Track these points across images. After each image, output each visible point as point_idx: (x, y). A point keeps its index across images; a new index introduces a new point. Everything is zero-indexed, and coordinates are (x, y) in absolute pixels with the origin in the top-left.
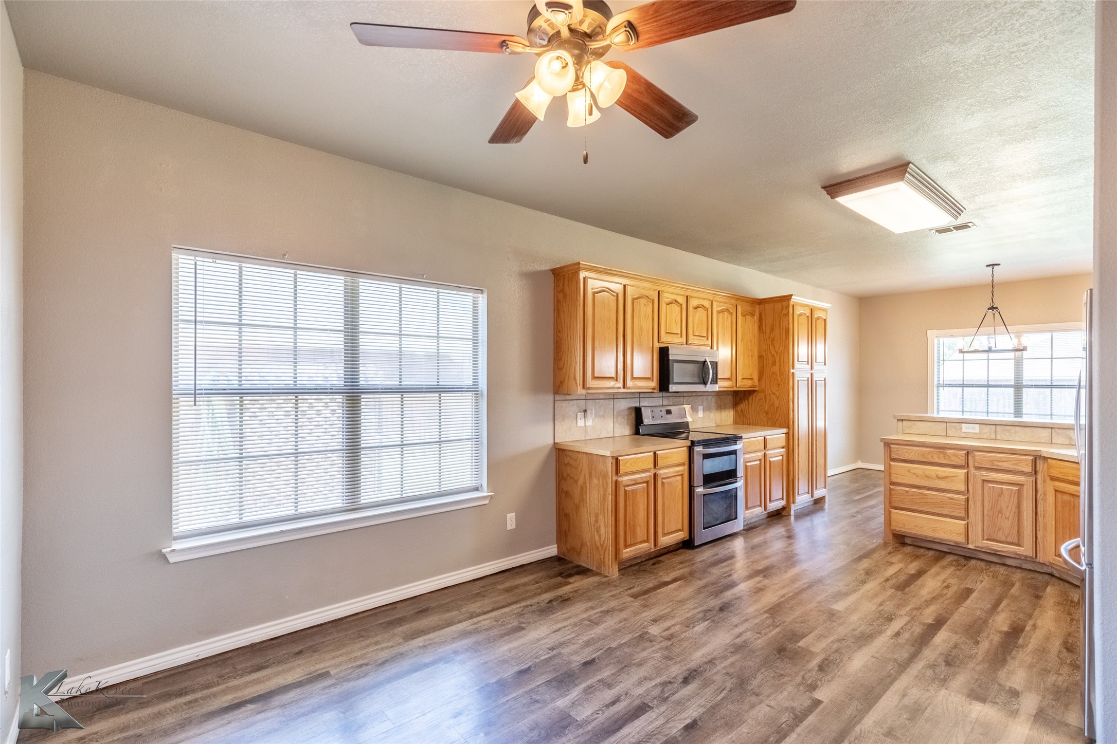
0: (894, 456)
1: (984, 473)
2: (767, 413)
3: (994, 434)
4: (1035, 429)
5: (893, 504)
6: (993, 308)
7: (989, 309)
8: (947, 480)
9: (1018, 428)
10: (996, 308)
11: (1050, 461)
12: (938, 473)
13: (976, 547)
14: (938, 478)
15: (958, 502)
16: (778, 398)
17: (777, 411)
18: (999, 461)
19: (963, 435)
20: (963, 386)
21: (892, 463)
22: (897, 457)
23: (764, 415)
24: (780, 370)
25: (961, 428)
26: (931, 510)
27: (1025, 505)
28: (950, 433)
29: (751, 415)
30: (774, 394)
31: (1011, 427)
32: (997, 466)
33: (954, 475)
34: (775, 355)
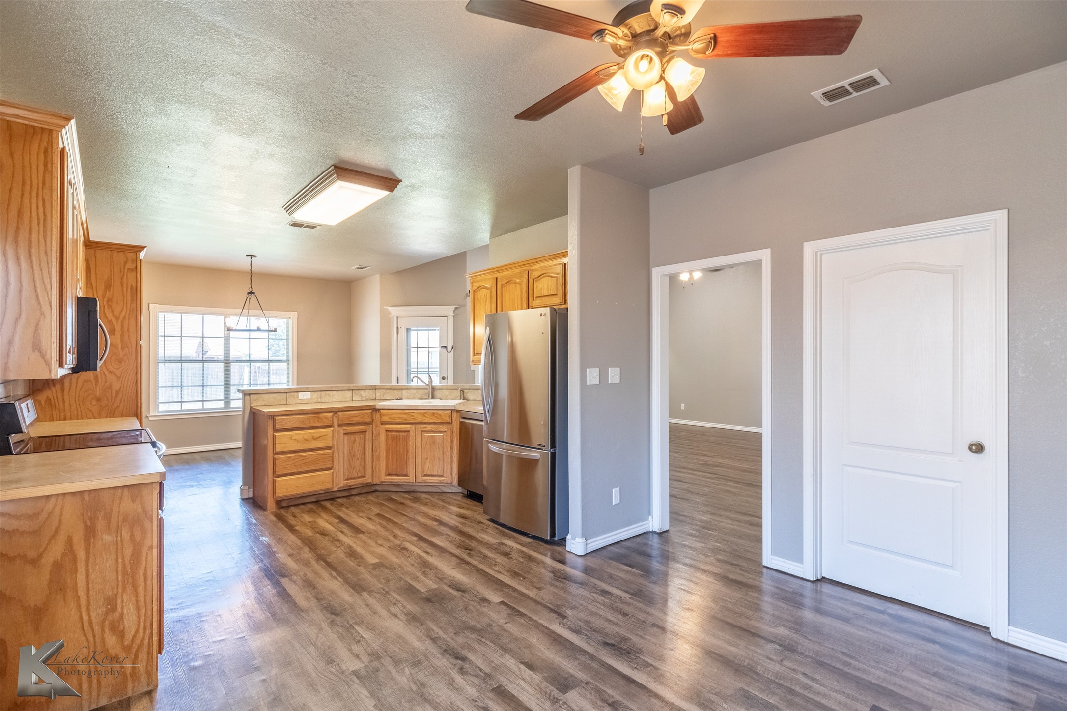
0: (278, 427)
1: (344, 428)
2: (98, 400)
3: (320, 398)
4: (344, 392)
5: (277, 473)
6: (251, 293)
7: (248, 293)
8: (319, 439)
9: (334, 392)
10: (254, 293)
11: (381, 411)
12: (314, 435)
13: (339, 488)
14: (315, 439)
15: (327, 456)
16: (119, 378)
17: (117, 396)
18: (353, 417)
19: (300, 402)
20: (181, 361)
21: (276, 434)
22: (281, 427)
23: (94, 403)
24: (122, 341)
25: (298, 396)
26: (308, 469)
27: (367, 445)
28: (290, 401)
30: (111, 373)
31: (330, 392)
32: (352, 420)
33: (325, 434)
34: (114, 320)
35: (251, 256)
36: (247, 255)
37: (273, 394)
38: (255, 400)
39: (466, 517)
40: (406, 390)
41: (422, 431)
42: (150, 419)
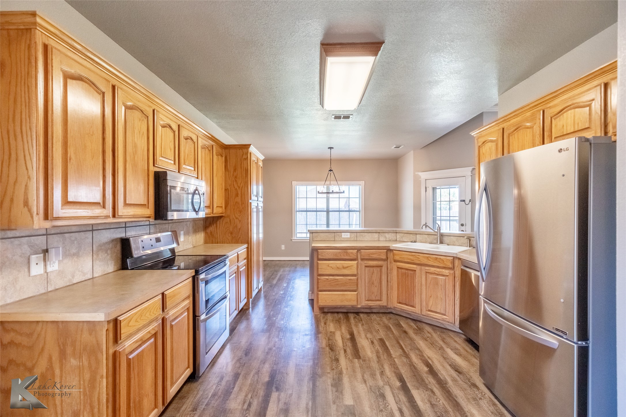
0: (320, 257)
1: (365, 262)
2: (231, 233)
3: (356, 238)
4: (372, 234)
5: (320, 289)
6: (331, 170)
7: (329, 171)
8: (347, 269)
9: (366, 234)
10: (332, 170)
11: (394, 251)
12: (343, 265)
13: (362, 306)
14: (344, 268)
15: (353, 281)
16: (240, 221)
17: (239, 231)
18: (372, 254)
19: (343, 239)
20: (307, 211)
21: (319, 262)
22: (322, 257)
23: (230, 235)
24: (241, 200)
25: (341, 236)
26: (340, 289)
27: (383, 277)
28: (337, 239)
29: (218, 235)
30: (237, 218)
31: (363, 233)
32: (372, 257)
33: (351, 265)
34: (238, 188)
35: (331, 148)
36: (329, 148)
37: (326, 234)
38: (316, 237)
39: (460, 370)
40: (419, 235)
41: (426, 272)
42: (293, 241)
